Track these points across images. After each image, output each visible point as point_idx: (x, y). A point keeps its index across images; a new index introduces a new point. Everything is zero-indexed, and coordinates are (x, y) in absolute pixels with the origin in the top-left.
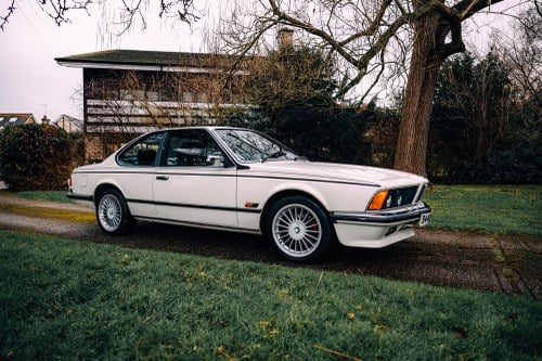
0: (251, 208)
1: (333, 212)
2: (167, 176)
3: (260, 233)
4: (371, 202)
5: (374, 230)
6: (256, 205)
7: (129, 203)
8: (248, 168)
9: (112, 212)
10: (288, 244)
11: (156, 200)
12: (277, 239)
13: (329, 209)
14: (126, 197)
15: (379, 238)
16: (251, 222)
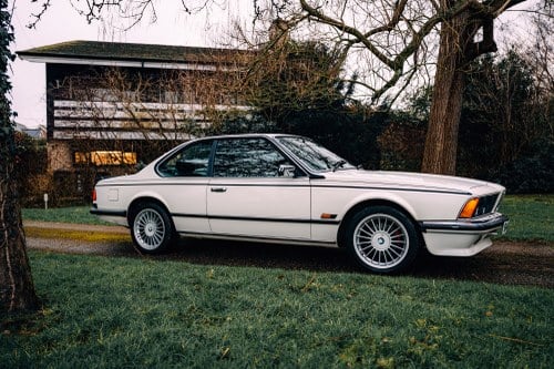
0: (328, 220)
1: (422, 222)
2: (224, 188)
3: (336, 246)
4: (462, 211)
5: (467, 238)
6: (334, 216)
7: (174, 218)
8: (323, 177)
9: (151, 228)
10: (370, 257)
11: (210, 214)
12: (358, 251)
13: (417, 218)
14: (171, 211)
15: (469, 247)
16: (328, 234)
